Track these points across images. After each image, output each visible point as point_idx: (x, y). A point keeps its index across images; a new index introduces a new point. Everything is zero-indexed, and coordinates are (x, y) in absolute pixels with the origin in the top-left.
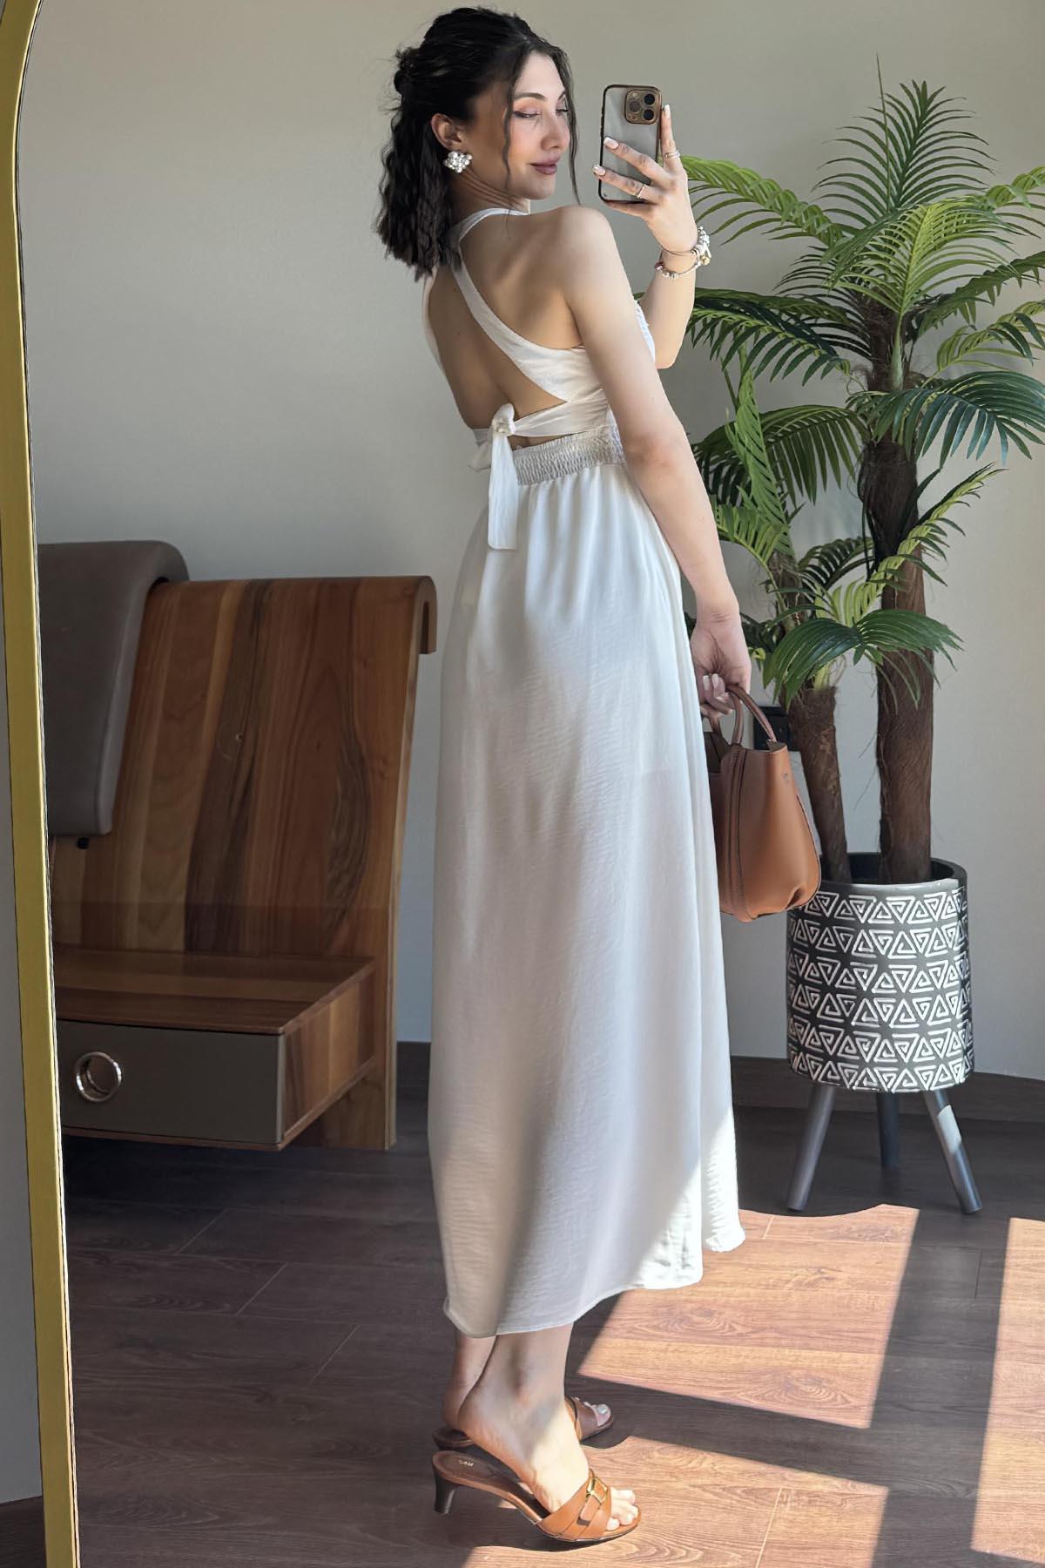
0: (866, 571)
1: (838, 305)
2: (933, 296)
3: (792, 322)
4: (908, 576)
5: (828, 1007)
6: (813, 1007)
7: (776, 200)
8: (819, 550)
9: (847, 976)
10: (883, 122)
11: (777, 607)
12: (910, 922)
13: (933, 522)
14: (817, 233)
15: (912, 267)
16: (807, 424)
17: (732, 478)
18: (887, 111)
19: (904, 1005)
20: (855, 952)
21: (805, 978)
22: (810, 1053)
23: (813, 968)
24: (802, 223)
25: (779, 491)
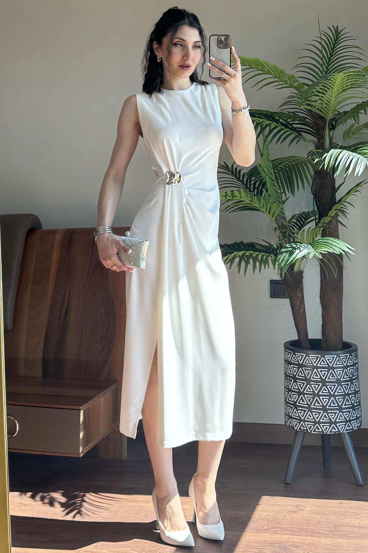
0: (315, 223)
1: (302, 116)
2: (341, 112)
3: (284, 122)
4: (332, 225)
5: (301, 400)
6: (295, 401)
7: (277, 73)
8: (296, 216)
9: (309, 388)
10: (321, 42)
11: (279, 238)
12: (334, 366)
13: (342, 203)
14: (294, 87)
15: (332, 100)
16: (291, 164)
17: (261, 187)
18: (322, 37)
19: (332, 399)
20: (312, 378)
21: (292, 389)
22: (294, 419)
23: (295, 385)
24: (288, 83)
25: (279, 191)
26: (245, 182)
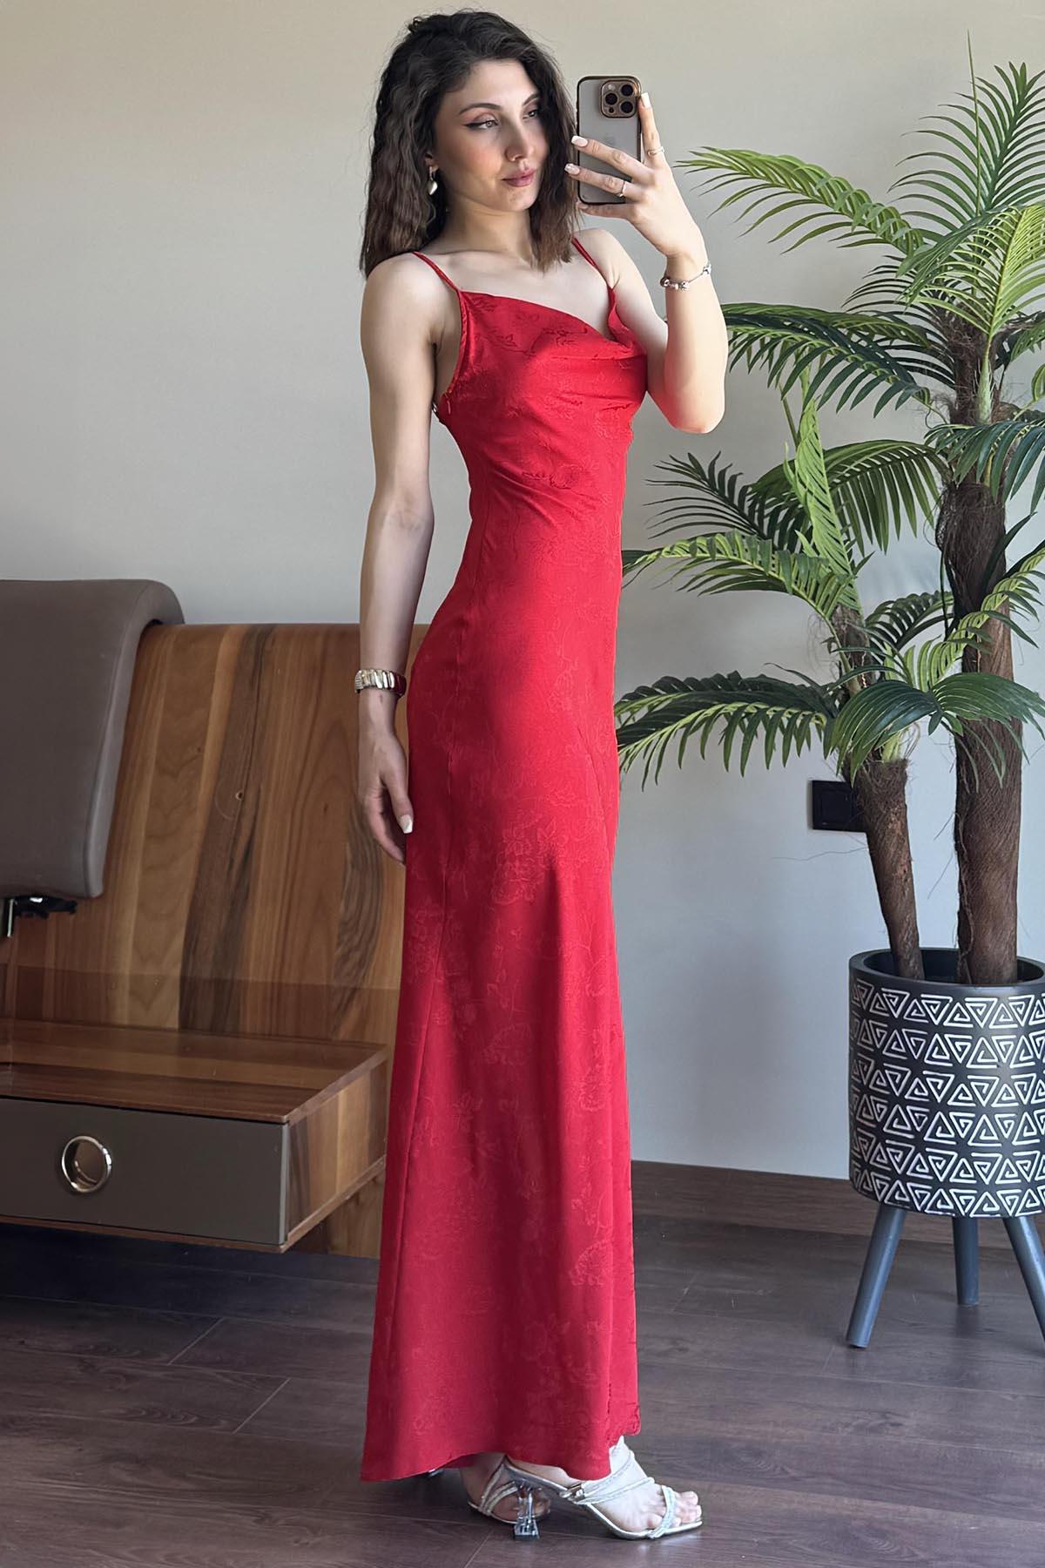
0: (943, 628)
1: (919, 324)
2: (1028, 315)
3: (864, 343)
4: (993, 637)
5: (896, 1120)
6: (879, 1120)
7: (847, 201)
8: (890, 606)
9: (918, 1086)
10: (974, 111)
11: (840, 668)
12: (991, 1026)
13: (1023, 575)
14: (894, 240)
15: (1004, 279)
16: (879, 463)
17: (791, 523)
18: (978, 98)
19: (984, 1120)
20: (928, 1059)
21: (871, 1087)
22: (876, 1172)
23: (879, 1076)
24: (875, 227)
25: (845, 537)
26: (746, 511)
